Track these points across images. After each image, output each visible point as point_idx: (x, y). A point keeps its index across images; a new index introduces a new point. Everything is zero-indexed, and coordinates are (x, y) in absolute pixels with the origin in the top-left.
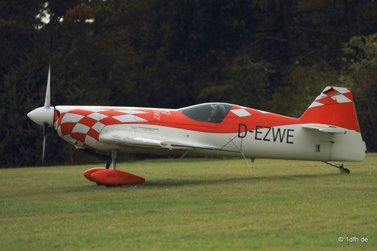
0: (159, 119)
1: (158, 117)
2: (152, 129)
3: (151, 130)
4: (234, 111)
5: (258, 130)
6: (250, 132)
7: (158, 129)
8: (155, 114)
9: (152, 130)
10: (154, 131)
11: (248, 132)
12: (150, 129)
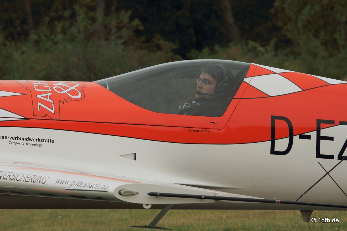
0: (53, 111)
1: (49, 104)
2: (34, 140)
3: (32, 142)
4: (255, 81)
5: (324, 133)
6: (302, 137)
7: (51, 141)
8: (39, 96)
9: (35, 143)
10: (40, 145)
11: (296, 138)
12: (28, 139)
